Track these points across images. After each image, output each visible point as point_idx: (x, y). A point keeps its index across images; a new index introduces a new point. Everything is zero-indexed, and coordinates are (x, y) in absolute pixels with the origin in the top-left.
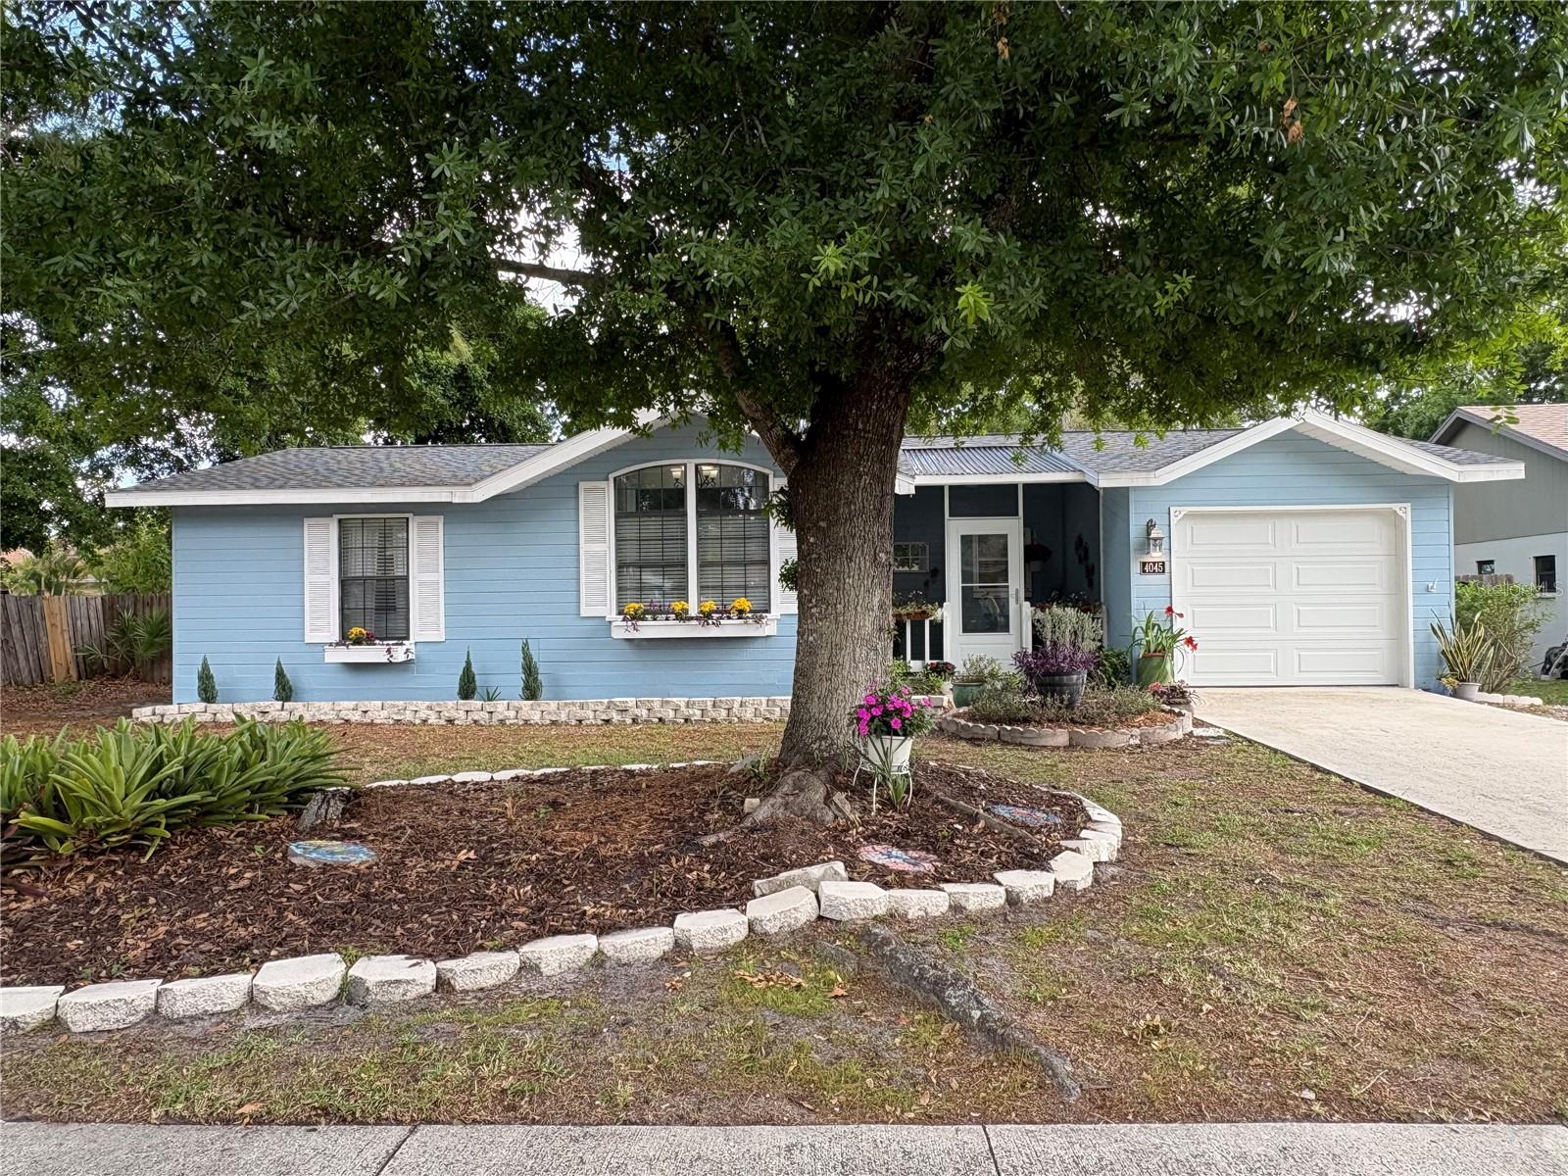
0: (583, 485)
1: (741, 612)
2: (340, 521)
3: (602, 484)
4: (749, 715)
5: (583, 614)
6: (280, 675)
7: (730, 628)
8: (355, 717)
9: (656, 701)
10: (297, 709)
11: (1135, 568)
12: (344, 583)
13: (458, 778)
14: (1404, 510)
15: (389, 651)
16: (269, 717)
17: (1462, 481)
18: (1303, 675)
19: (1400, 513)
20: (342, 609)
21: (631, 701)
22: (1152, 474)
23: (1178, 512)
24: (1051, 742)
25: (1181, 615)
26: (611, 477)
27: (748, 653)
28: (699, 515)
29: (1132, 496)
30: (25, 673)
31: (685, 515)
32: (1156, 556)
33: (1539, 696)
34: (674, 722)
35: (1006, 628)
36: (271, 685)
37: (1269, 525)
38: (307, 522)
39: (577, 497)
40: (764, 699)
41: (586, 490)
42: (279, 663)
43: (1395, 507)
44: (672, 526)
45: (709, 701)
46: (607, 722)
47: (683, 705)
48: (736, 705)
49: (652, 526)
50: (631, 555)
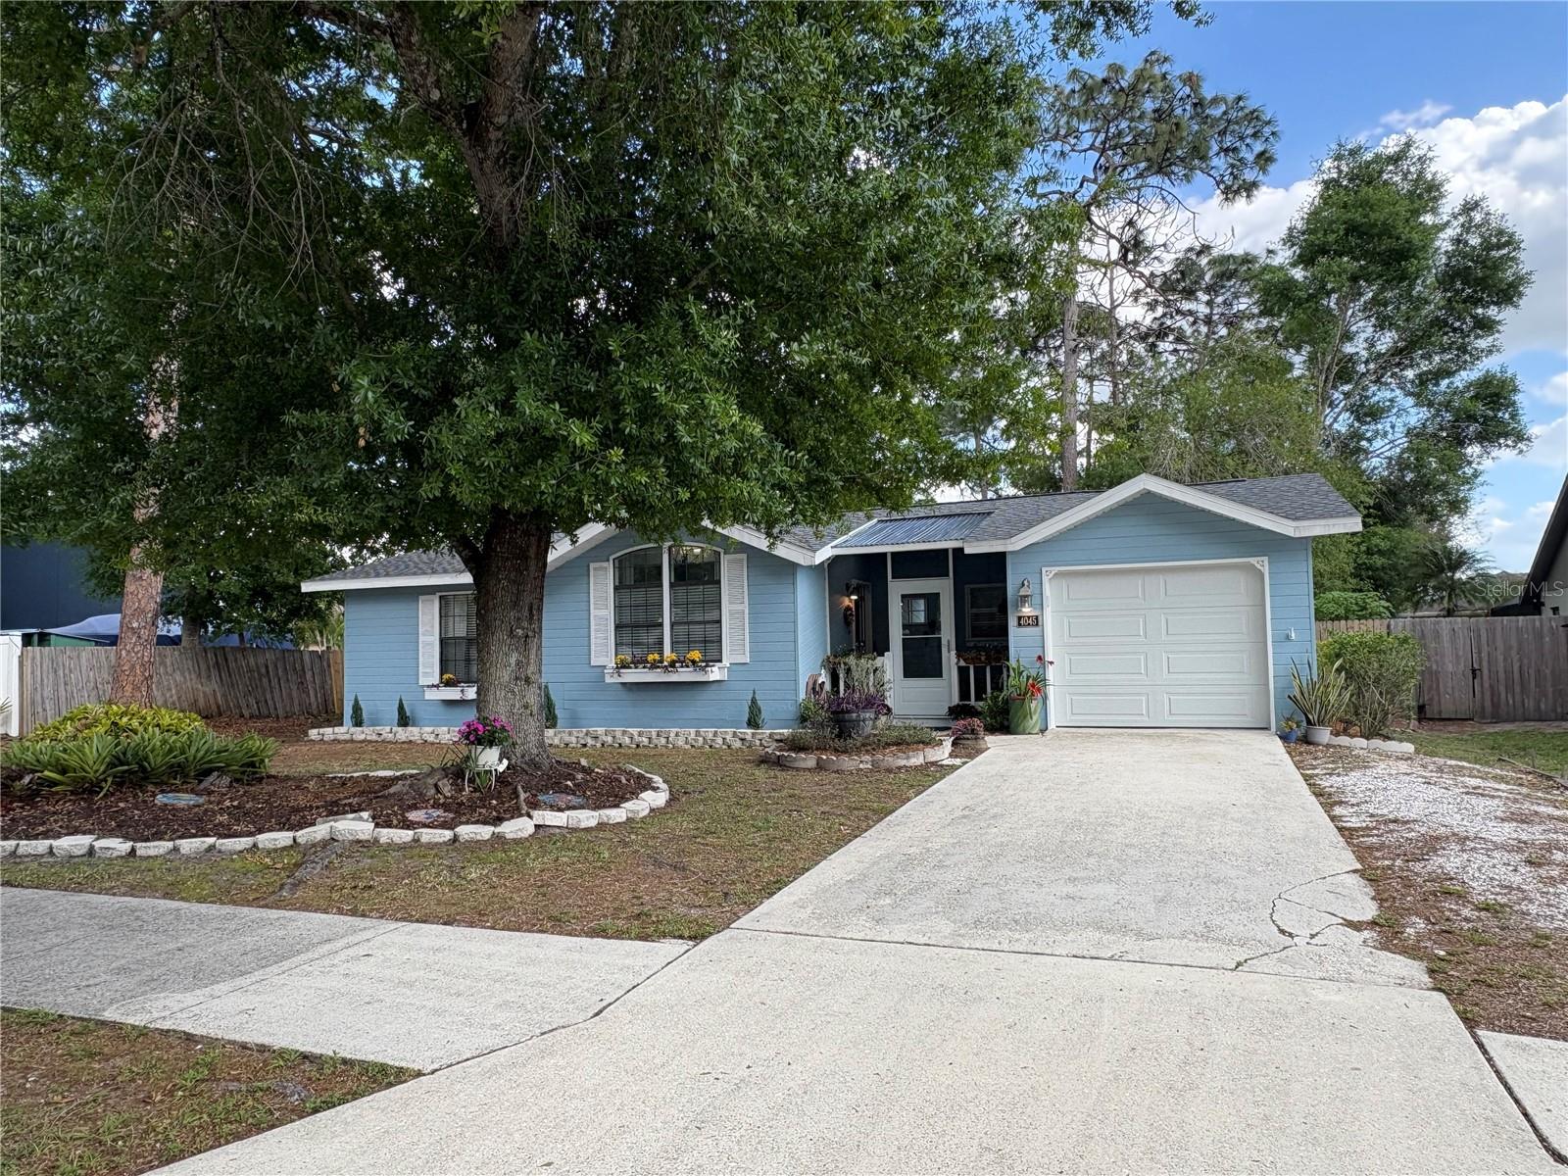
0: (592, 566)
1: (694, 662)
2: (440, 597)
3: (605, 564)
4: (680, 742)
5: (592, 664)
6: (401, 708)
7: (684, 675)
8: (431, 738)
9: (618, 731)
10: (412, 733)
11: (1012, 622)
12: (443, 642)
13: (371, 774)
14: (1262, 563)
15: (462, 691)
16: (382, 737)
17: (1297, 535)
18: (1174, 718)
19: (1259, 566)
20: (441, 661)
21: (601, 730)
22: (1008, 541)
23: (1048, 573)
24: (802, 765)
25: (1051, 663)
26: (611, 558)
27: (708, 694)
28: (672, 585)
29: (1009, 560)
30: (314, 707)
31: (661, 586)
32: (1027, 611)
33: (1408, 740)
34: (630, 748)
35: (939, 674)
36: (396, 716)
37: (1138, 580)
38: (421, 598)
39: (589, 575)
40: (693, 731)
41: (595, 569)
42: (401, 700)
43: (1253, 560)
44: (653, 591)
45: (654, 731)
46: (585, 745)
47: (636, 734)
48: (672, 735)
49: (639, 595)
50: (626, 620)
